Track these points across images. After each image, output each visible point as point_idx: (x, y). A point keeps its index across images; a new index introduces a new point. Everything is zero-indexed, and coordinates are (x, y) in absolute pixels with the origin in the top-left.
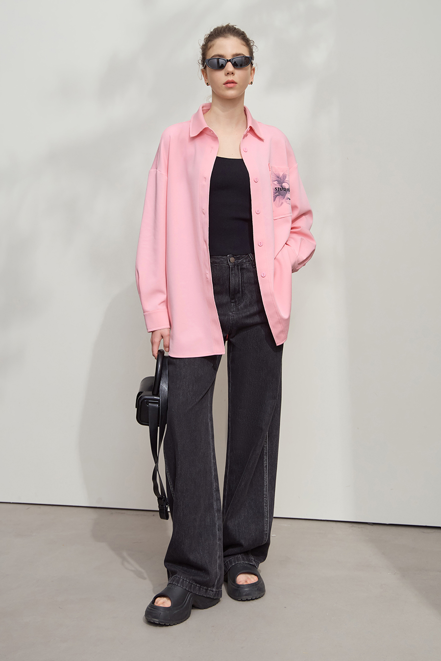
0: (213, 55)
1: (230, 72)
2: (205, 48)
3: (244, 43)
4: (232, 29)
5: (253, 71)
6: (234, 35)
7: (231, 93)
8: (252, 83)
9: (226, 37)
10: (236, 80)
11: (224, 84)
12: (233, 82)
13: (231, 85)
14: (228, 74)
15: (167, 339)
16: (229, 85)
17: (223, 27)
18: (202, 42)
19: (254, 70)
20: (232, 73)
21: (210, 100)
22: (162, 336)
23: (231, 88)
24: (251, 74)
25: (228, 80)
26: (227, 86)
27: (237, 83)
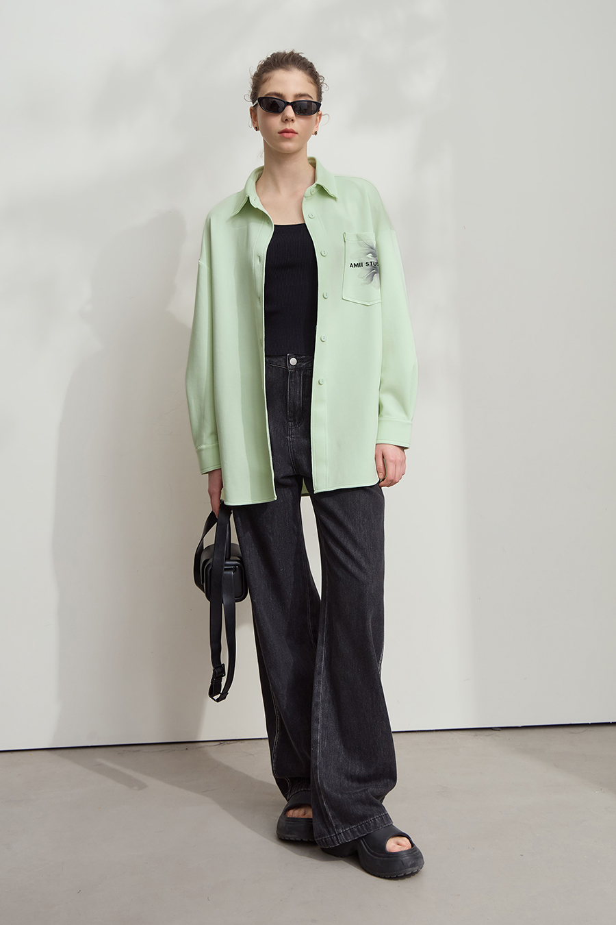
0: (268, 92)
1: (290, 118)
2: (258, 80)
3: (312, 80)
4: (298, 58)
5: (318, 118)
6: (299, 68)
7: (288, 145)
8: (316, 133)
9: (287, 69)
10: (296, 130)
11: (279, 133)
12: (293, 132)
13: (290, 135)
14: (286, 120)
16: (285, 134)
17: (284, 54)
19: (320, 116)
20: (292, 120)
23: (289, 139)
24: (316, 120)
25: (284, 128)
26: (284, 137)
27: (297, 133)
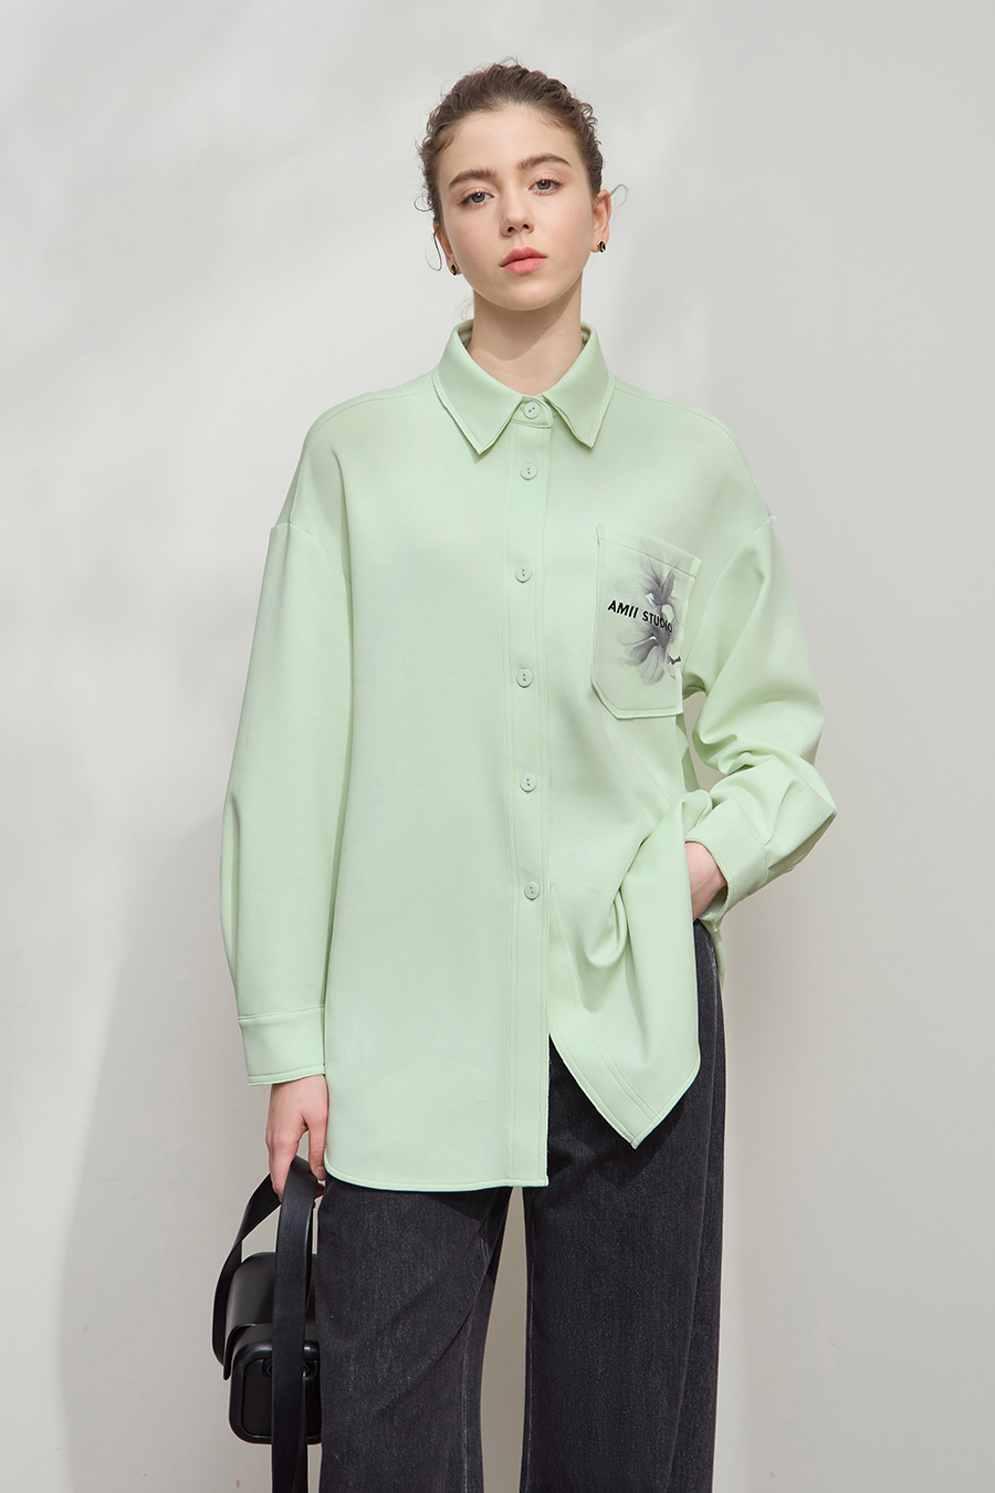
0: (456, 174)
1: (516, 223)
2: (433, 152)
3: (562, 118)
4: (515, 76)
7: (533, 291)
8: (602, 247)
10: (540, 249)
11: (502, 266)
12: (533, 255)
13: (528, 264)
14: (510, 229)
15: (318, 1136)
16: (518, 266)
18: (420, 133)
19: (606, 199)
20: (526, 226)
21: (471, 315)
22: (306, 1125)
23: (527, 274)
25: (511, 250)
26: (514, 271)
27: (545, 257)
